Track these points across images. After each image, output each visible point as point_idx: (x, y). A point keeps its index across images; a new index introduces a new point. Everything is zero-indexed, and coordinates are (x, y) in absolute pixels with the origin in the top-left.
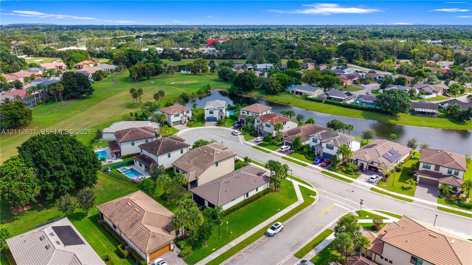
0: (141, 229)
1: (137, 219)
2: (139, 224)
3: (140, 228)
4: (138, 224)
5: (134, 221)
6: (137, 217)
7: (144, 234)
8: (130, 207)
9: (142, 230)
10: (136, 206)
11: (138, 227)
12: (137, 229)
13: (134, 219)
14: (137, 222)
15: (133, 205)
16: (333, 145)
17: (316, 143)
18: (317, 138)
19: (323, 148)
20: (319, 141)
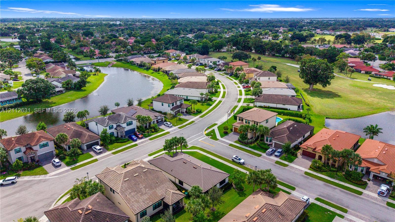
1: (275, 211)
2: (280, 208)
5: (277, 213)
6: (272, 211)
7: (290, 204)
8: (260, 218)
9: (287, 206)
10: (258, 212)
11: (283, 209)
12: (285, 210)
15: (257, 215)
16: (132, 120)
17: (113, 128)
18: (113, 124)
19: (125, 128)
20: (115, 126)
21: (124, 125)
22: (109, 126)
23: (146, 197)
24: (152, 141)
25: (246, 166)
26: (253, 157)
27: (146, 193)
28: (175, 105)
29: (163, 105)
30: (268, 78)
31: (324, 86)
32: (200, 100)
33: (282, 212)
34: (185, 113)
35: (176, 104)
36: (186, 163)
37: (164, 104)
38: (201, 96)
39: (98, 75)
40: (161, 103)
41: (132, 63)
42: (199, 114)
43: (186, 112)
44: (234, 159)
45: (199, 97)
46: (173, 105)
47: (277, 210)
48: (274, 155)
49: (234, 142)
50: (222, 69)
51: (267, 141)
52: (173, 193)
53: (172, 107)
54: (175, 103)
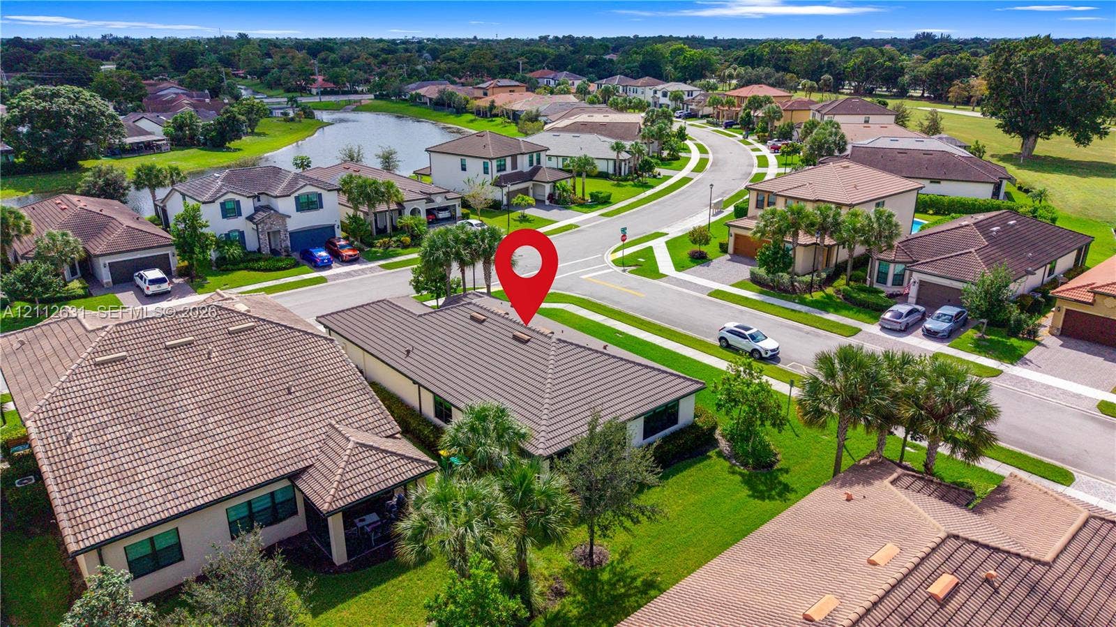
0: (1089, 569)
1: (1021, 592)
2: (1051, 577)
3: (1084, 576)
4: (1061, 585)
6: (1003, 592)
11: (1079, 583)
12: (1091, 588)
13: (1024, 610)
14: (1041, 589)
15: (897, 618)
16: (319, 191)
17: (240, 214)
18: (237, 198)
19: (290, 217)
20: (247, 206)
21: (286, 205)
22: (223, 205)
23: (187, 456)
24: (388, 271)
25: (787, 368)
26: (818, 335)
27: (196, 438)
28: (509, 170)
29: (464, 169)
30: (862, 118)
31: (1082, 140)
32: (611, 171)
33: (1077, 608)
34: (547, 202)
35: (514, 166)
36: (481, 322)
37: (469, 162)
38: (613, 155)
39: (300, 121)
40: (458, 160)
41: (416, 100)
42: (600, 207)
43: (551, 197)
44: (728, 336)
45: (607, 159)
46: (501, 168)
47: (1033, 589)
48: (920, 331)
49: (733, 285)
50: (700, 113)
51: (882, 278)
52: (362, 445)
53: (496, 174)
54: (509, 161)
